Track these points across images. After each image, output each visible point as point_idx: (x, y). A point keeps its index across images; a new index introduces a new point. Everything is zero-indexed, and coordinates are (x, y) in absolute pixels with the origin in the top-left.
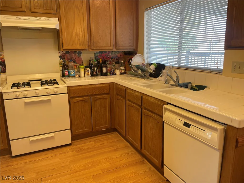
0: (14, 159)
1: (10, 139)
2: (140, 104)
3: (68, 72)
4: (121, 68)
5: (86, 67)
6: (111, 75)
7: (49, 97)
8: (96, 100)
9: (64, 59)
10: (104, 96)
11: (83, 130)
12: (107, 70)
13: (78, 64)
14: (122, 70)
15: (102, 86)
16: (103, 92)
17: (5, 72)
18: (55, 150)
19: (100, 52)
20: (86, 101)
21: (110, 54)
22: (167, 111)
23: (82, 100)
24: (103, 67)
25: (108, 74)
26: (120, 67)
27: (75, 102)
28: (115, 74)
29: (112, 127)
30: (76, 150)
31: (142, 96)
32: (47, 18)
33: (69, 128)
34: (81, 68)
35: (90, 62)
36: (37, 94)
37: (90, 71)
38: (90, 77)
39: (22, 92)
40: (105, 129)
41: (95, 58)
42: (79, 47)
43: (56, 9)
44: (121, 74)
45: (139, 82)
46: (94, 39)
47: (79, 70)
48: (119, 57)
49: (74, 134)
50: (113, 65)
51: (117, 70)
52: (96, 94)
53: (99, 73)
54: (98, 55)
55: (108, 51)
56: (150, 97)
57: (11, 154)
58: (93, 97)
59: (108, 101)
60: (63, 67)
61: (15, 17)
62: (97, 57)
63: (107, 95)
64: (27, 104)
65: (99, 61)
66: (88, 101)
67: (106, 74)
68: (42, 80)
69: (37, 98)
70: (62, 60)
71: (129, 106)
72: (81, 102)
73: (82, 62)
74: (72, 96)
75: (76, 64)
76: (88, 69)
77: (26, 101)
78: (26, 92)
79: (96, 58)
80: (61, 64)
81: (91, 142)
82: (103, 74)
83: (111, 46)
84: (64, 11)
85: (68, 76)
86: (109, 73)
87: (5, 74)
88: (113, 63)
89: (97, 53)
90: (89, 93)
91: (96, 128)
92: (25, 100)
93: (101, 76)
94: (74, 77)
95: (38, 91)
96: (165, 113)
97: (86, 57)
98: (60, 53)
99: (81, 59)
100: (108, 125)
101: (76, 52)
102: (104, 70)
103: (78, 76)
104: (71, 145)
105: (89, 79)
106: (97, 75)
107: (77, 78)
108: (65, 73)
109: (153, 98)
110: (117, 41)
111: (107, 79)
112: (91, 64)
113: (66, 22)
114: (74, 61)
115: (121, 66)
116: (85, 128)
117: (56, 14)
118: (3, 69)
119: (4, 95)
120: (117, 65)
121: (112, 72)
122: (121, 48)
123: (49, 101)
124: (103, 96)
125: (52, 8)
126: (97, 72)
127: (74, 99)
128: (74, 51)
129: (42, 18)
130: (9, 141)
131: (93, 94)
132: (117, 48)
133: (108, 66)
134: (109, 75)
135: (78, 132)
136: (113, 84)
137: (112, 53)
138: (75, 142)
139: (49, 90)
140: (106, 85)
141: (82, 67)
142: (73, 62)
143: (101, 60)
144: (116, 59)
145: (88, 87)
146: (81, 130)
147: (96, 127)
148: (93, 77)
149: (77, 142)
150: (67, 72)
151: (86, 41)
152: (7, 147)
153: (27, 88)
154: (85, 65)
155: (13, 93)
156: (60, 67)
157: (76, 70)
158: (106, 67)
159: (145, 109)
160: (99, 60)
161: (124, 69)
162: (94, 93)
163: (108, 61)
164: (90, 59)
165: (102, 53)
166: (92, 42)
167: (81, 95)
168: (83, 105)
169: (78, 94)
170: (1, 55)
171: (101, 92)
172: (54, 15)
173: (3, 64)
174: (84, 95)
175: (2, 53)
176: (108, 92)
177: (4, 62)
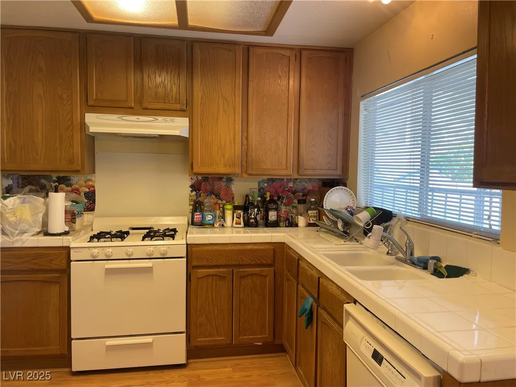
0: (75, 378)
1: (73, 336)
2: (316, 296)
3: (201, 216)
4: (309, 212)
5: (235, 208)
6: (286, 226)
7: (150, 261)
8: (244, 277)
9: (199, 190)
10: (261, 269)
11: (212, 338)
12: (278, 216)
13: (224, 202)
14: (311, 217)
15: (257, 249)
16: (260, 260)
17: (93, 210)
18: (151, 374)
19: (269, 180)
20: (222, 277)
21: (291, 185)
22: (350, 318)
23: (216, 275)
24: (271, 209)
25: (281, 224)
26: (307, 212)
27: (200, 276)
28: (297, 226)
29: (277, 342)
30: (191, 380)
31: (319, 278)
32: (168, 118)
33: (184, 329)
34: (228, 209)
35: (246, 199)
36: (127, 254)
37: (243, 217)
38: (243, 229)
39: (104, 248)
40: (260, 344)
41: (259, 190)
42: (222, 170)
43: (185, 101)
44: (309, 225)
45: (329, 246)
46: (254, 155)
47: (223, 212)
48: (309, 191)
49: (193, 344)
50: (293, 207)
51: (301, 216)
52: (244, 263)
53: (261, 222)
54: (266, 185)
55: (287, 179)
56: (331, 283)
57: (70, 366)
58: (237, 270)
59: (269, 280)
60: (193, 205)
61: (115, 117)
62: (263, 189)
63: (267, 269)
64: (109, 272)
65: (266, 198)
66: (225, 277)
67: (275, 224)
68: (153, 228)
69: (129, 263)
70: (194, 193)
71: (301, 297)
72: (213, 279)
73: (233, 197)
74: (195, 263)
75: (220, 202)
76: (239, 211)
77: (107, 266)
78: (110, 250)
79: (262, 191)
80: (191, 200)
81: (226, 367)
82: (268, 224)
83: (287, 169)
84: (200, 106)
85: (200, 224)
86: (284, 222)
87: (92, 214)
88: (294, 203)
89: (263, 181)
90: (230, 261)
91: (241, 337)
92: (107, 264)
93: (265, 229)
94: (213, 225)
95: (131, 250)
96: (346, 323)
97: (241, 188)
98: (192, 179)
99: (232, 190)
100: (267, 335)
101: (222, 178)
102: (273, 215)
103: (219, 225)
104: (185, 368)
105: (237, 232)
106: (256, 225)
107: (217, 228)
108: (195, 217)
109: (335, 285)
110: (301, 159)
111: (270, 234)
112: (249, 202)
113: (202, 125)
114: (218, 196)
115: (310, 209)
116: (218, 335)
117: (185, 111)
118: (91, 204)
119: (72, 252)
120: (301, 207)
121: (289, 221)
122: (309, 172)
123: (149, 270)
124: (258, 269)
125: (178, 101)
126: (258, 219)
127: (199, 271)
128: (219, 177)
129: (160, 118)
130: (70, 339)
131: (238, 263)
132: (301, 172)
133: (283, 209)
134: (283, 227)
135: (202, 340)
136: (282, 245)
137: (294, 182)
138: (194, 362)
139: (152, 249)
140: (267, 247)
141: (229, 207)
142: (216, 196)
143: (268, 194)
144: (301, 194)
145: (228, 248)
146: (209, 339)
147: (239, 336)
148: (247, 229)
149: (197, 363)
150: (198, 216)
151: (236, 159)
152: (67, 353)
153: (117, 243)
154: (237, 204)
155: (87, 250)
156: (190, 205)
157: (218, 212)
158: (277, 209)
159: (324, 309)
160: (266, 194)
161: (315, 217)
162: (240, 262)
163: (283, 198)
164: (249, 192)
165: (272, 180)
166: (250, 160)
167: (214, 263)
168: (216, 285)
169: (208, 260)
170: (90, 180)
171: (254, 259)
172: (181, 112)
173: (91, 196)
174: (219, 263)
175: (92, 176)
176: (269, 262)
177: (93, 193)
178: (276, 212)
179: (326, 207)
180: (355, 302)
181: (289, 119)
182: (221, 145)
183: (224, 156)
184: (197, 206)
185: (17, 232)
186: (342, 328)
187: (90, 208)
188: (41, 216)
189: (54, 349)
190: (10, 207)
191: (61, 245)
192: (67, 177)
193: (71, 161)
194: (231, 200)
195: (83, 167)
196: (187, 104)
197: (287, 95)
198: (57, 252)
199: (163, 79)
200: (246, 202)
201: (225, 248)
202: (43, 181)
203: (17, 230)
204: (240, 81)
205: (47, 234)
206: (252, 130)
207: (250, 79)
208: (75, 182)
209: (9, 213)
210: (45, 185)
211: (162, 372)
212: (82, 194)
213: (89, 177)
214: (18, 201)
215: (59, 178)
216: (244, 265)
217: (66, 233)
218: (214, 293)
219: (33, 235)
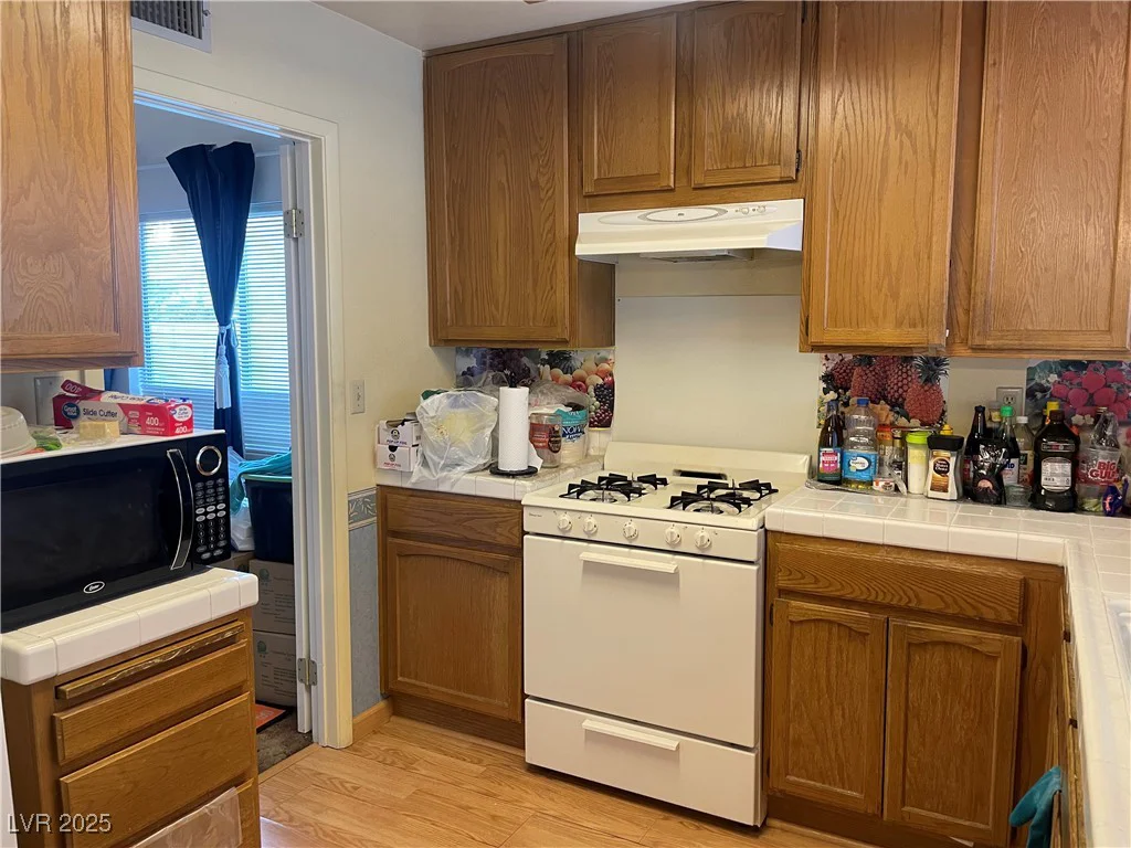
1: (527, 691)
3: (838, 458)
5: (937, 443)
7: (673, 560)
8: (923, 645)
9: (846, 390)
10: (974, 633)
11: (826, 786)
12: (1075, 476)
15: (964, 574)
16: (974, 608)
17: (608, 424)
19: (1066, 364)
20: (854, 634)
23: (837, 624)
24: (1052, 455)
25: (1090, 503)
27: (796, 618)
32: (751, 206)
34: (915, 445)
36: (626, 536)
37: (957, 471)
39: (583, 514)
40: (970, 844)
41: (1030, 394)
43: (795, 155)
46: (992, 290)
47: (904, 453)
52: (923, 607)
53: (1016, 490)
54: (1054, 378)
57: (522, 749)
58: (899, 622)
59: (1003, 672)
60: (823, 427)
61: (633, 216)
62: (1044, 390)
63: (998, 636)
64: (591, 568)
66: (868, 634)
67: (1067, 503)
68: (722, 476)
69: (629, 556)
70: (832, 395)
72: (830, 630)
73: (944, 412)
74: (782, 581)
75: (902, 422)
76: (944, 453)
77: (585, 557)
78: (592, 520)
79: (1039, 395)
80: (822, 414)
82: (1039, 500)
83: (1109, 331)
84: (835, 161)
85: (834, 478)
89: (1048, 367)
90: (881, 594)
91: (906, 809)
92: (587, 550)
95: (634, 525)
98: (827, 360)
99: (939, 392)
100: (990, 827)
101: (908, 359)
102: (1056, 475)
103: (884, 487)
104: (757, 837)
107: (879, 493)
108: (822, 458)
111: (1013, 534)
114: (897, 405)
116: (842, 779)
117: (793, 181)
118: (605, 411)
119: (526, 512)
121: (1116, 496)
123: (671, 580)
124: (964, 631)
125: (777, 158)
127: (794, 603)
128: (901, 356)
129: (731, 208)
130: (522, 696)
131: (902, 603)
135: (798, 782)
136: (1058, 572)
138: (783, 830)
139: (677, 530)
140: (1001, 570)
141: (920, 439)
142: (893, 406)
145: (878, 556)
146: (818, 785)
147: (904, 804)
148: (970, 507)
150: (831, 459)
154: (945, 433)
155: (551, 513)
156: (819, 426)
157: (887, 451)
158: (1073, 457)
162: (910, 601)
163: (1106, 421)
164: (994, 398)
165: (1080, 365)
166: (979, 302)
167: (833, 591)
168: (840, 650)
169: (817, 581)
170: (605, 360)
171: (956, 602)
172: (786, 185)
173: (606, 393)
174: (847, 593)
175: (609, 352)
176: (1006, 617)
177: (611, 386)
178: (1068, 467)
182: (888, 265)
183: (895, 295)
184: (834, 432)
185: (442, 462)
187: (604, 422)
188: (488, 432)
189: (498, 706)
190: (432, 414)
191: (512, 498)
192: (564, 352)
193: (552, 322)
194: (933, 416)
195: (573, 333)
196: (799, 163)
197: (1119, 91)
198: (504, 510)
199: (742, 106)
200: (974, 428)
201: (867, 556)
202: (525, 360)
203: (442, 458)
204: (951, 75)
205: (495, 471)
206: (990, 213)
207: (990, 58)
208: (578, 364)
209: (429, 425)
210: (529, 369)
211: (698, 828)
212: (591, 389)
213: (603, 353)
214: (445, 401)
215: (550, 354)
216: (924, 611)
217: (530, 472)
218: (834, 671)
219: (471, 472)
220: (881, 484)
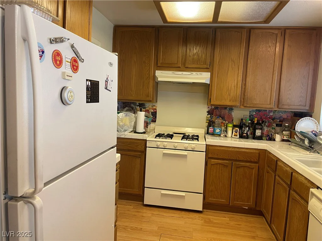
0: (145, 208)
2: (289, 183)
3: (213, 129)
4: (284, 132)
5: (234, 126)
6: (267, 140)
7: (186, 152)
8: (238, 167)
9: (212, 115)
10: (250, 164)
11: (218, 200)
12: (262, 133)
13: (227, 122)
14: (285, 135)
15: (248, 152)
16: (250, 159)
17: (155, 121)
18: (183, 213)
19: (257, 110)
20: (225, 166)
21: (271, 114)
22: (314, 197)
23: (222, 164)
24: (257, 129)
25: (264, 138)
26: (282, 132)
27: (212, 164)
28: (274, 140)
29: (258, 209)
30: (205, 220)
31: (292, 173)
32: (199, 73)
33: (202, 192)
34: (229, 127)
35: (241, 121)
36: (174, 147)
37: (239, 132)
38: (238, 139)
39: (163, 142)
40: (247, 208)
41: (250, 116)
42: (228, 103)
43: (209, 63)
44: (283, 140)
45: (299, 154)
46: (249, 95)
47: (226, 128)
48: (284, 119)
49: (206, 201)
50: (272, 128)
51: (278, 134)
52: (240, 159)
53: (250, 136)
54: (254, 113)
55: (269, 111)
56: (301, 176)
57: (143, 202)
58: (235, 163)
59: (254, 172)
60: (208, 123)
62: (253, 116)
63: (254, 164)
64: (164, 155)
65: (254, 121)
66: (228, 166)
67: (260, 138)
68: (185, 134)
69: (175, 151)
70: (209, 116)
71: (278, 183)
72: (220, 166)
73: (233, 120)
74: (210, 156)
75: (224, 122)
76: (237, 128)
77: (164, 152)
78: (166, 143)
79: (251, 117)
80: (207, 120)
81: (225, 217)
82: (255, 138)
83: (270, 104)
84: (218, 65)
85: (212, 134)
86: (265, 137)
87: (155, 124)
88: (273, 126)
89: (253, 111)
90: (231, 157)
92: (164, 150)
93: (253, 140)
94: (220, 135)
95: (176, 144)
96: (311, 199)
97: (238, 115)
98: (208, 108)
99: (232, 116)
100: (251, 204)
101: (227, 108)
102: (258, 133)
103: (224, 136)
104: (202, 213)
105: (236, 141)
106: (247, 137)
107: (222, 137)
108: (210, 130)
109: (304, 178)
110: (281, 98)
111: (257, 144)
112: (243, 123)
113: (218, 76)
114: (223, 118)
115: (285, 130)
116: (221, 198)
117: (208, 68)
118: (154, 118)
119: (148, 142)
120: (278, 129)
121: (269, 137)
122: (286, 107)
123: (185, 156)
124: (248, 164)
125: (205, 63)
126: (248, 134)
127: (212, 160)
128: (225, 107)
129: (194, 73)
130: (144, 187)
131: (235, 159)
132: (280, 106)
133: (266, 129)
134: (265, 140)
135: (211, 200)
136: (265, 151)
137: (274, 113)
139: (187, 145)
140: (254, 151)
141: (231, 125)
142: (222, 118)
143: (256, 119)
144: (278, 120)
145: (230, 149)
146: (216, 200)
147: (234, 201)
148: (241, 139)
149: (207, 212)
150: (211, 129)
151: (237, 97)
152: (142, 194)
153: (169, 140)
154: (235, 124)
155: (155, 142)
156: (206, 122)
157: (223, 128)
158: (261, 129)
159: (294, 191)
160: (254, 119)
161: (287, 135)
162: (237, 158)
163: (266, 122)
164: (243, 117)
165: (259, 111)
166: (246, 97)
167: (220, 157)
168: (222, 170)
169: (217, 155)
170: (155, 106)
171: (246, 158)
172: (206, 69)
173: (154, 114)
174: (224, 157)
175: (156, 104)
176: (256, 160)
177: (156, 112)
178: (261, 131)
179: (297, 130)
180: (318, 188)
181: (274, 73)
182: (228, 88)
183: (230, 95)
184: (211, 124)
185: (123, 130)
186: (308, 203)
187: (154, 121)
188: (133, 123)
189: (136, 191)
190: (120, 118)
191: (142, 139)
192: (143, 103)
193: (148, 96)
194: (231, 121)
195: (153, 99)
196: (210, 65)
197: (274, 58)
198: (140, 142)
199: (198, 51)
200: (241, 123)
201: (228, 149)
202: (132, 105)
203: (123, 129)
204: (243, 50)
205: (135, 132)
206: (249, 79)
207: (250, 48)
208: (147, 107)
209: (120, 120)
210: (133, 107)
211: (189, 213)
212: (150, 113)
213: (154, 104)
214: (124, 115)
215: (139, 104)
217: (144, 133)
218: (220, 175)
219: (129, 132)
220: (223, 135)
